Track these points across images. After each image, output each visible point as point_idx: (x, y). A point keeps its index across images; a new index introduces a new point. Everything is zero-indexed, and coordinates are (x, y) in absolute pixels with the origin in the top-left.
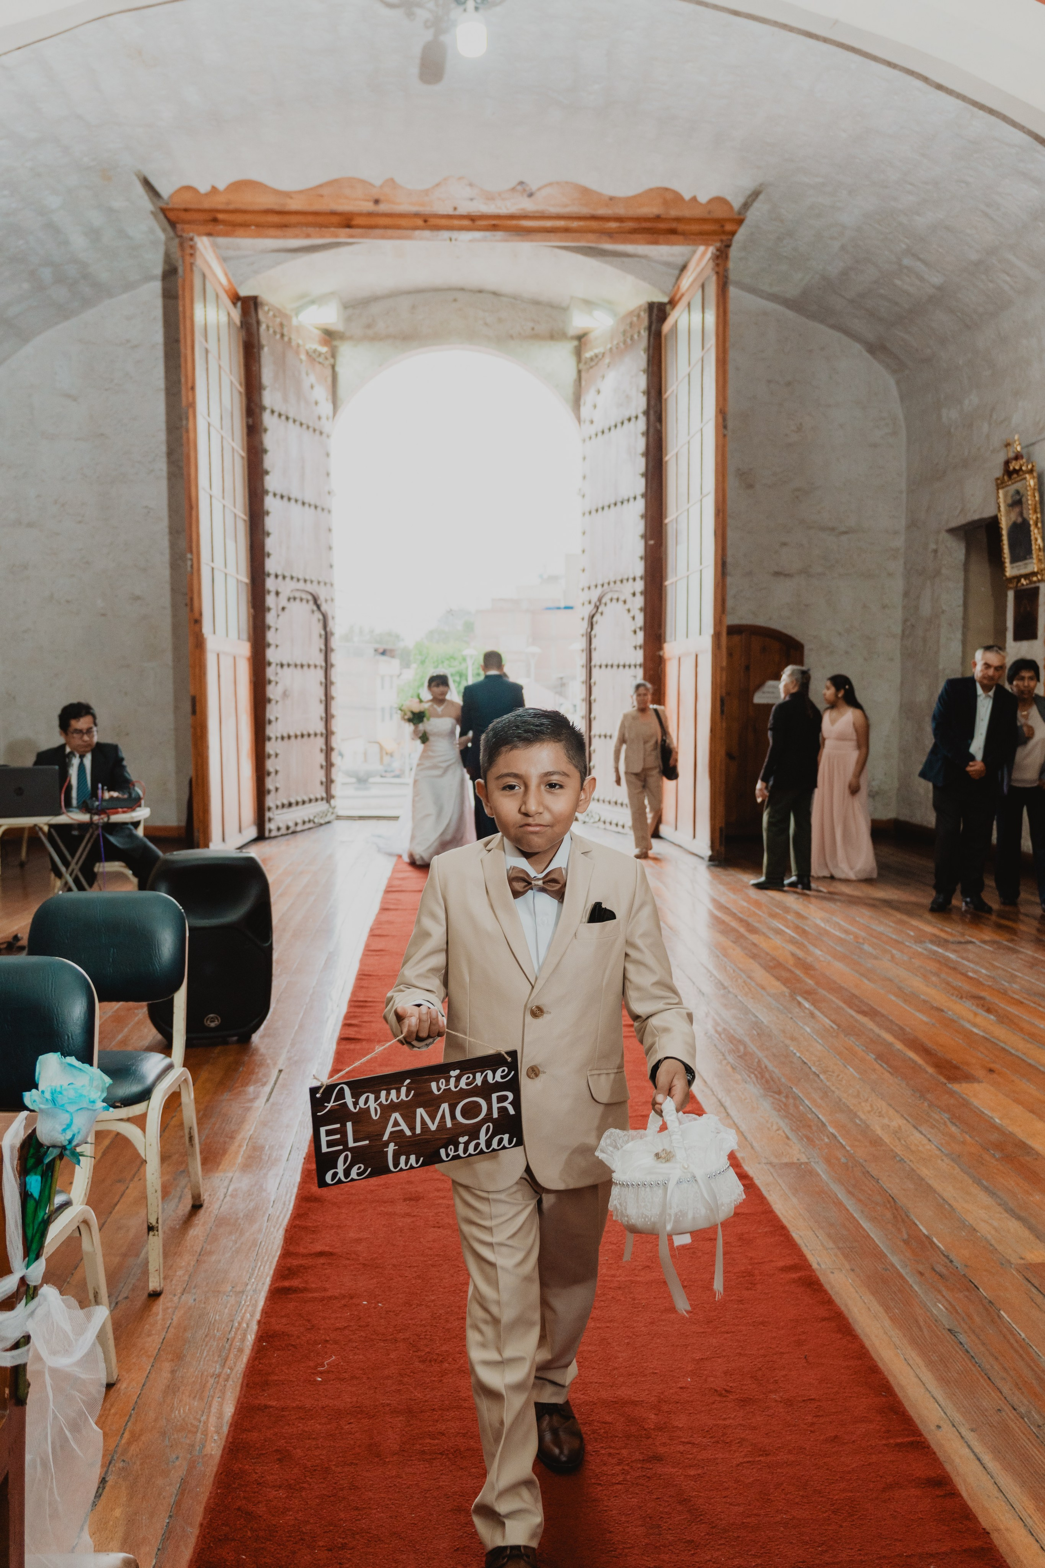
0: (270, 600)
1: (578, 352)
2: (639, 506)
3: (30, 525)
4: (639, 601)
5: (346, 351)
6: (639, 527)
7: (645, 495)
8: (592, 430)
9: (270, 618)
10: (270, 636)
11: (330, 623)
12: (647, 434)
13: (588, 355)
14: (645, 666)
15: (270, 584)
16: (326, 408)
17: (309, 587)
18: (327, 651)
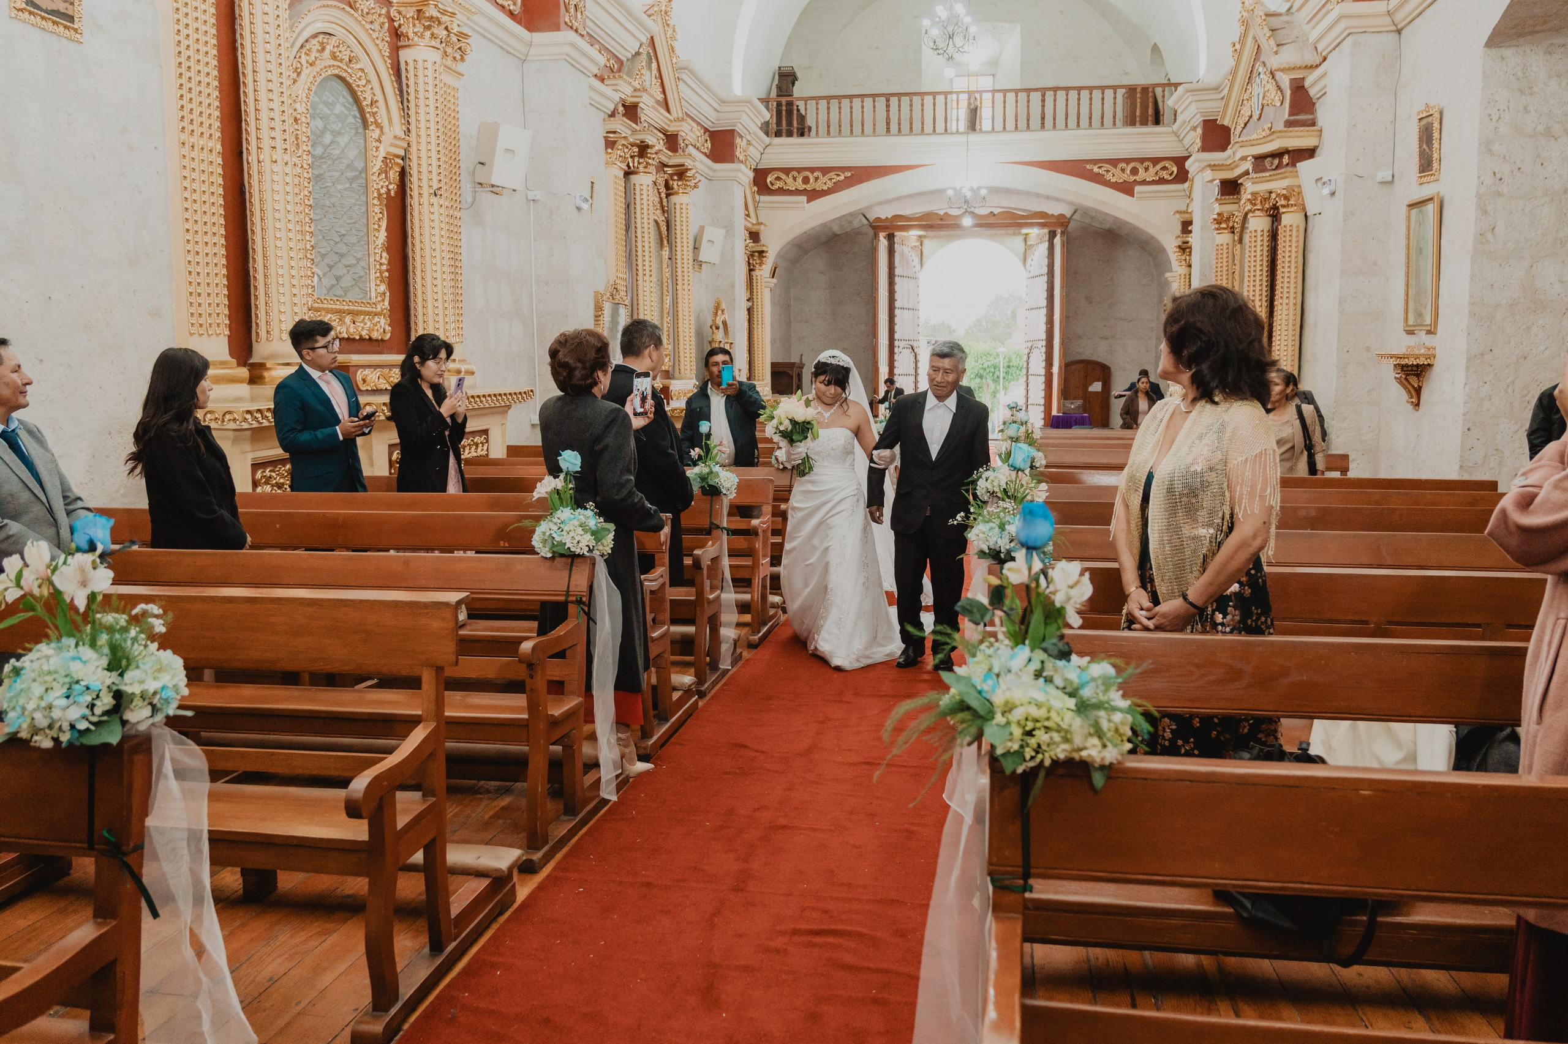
0: (896, 350)
1: (1025, 240)
2: (1044, 311)
3: (806, 322)
4: (1044, 349)
5: (926, 242)
6: (1044, 319)
7: (1047, 307)
8: (1030, 275)
9: (896, 357)
10: (896, 364)
11: (918, 357)
12: (1048, 282)
13: (1028, 243)
14: (1045, 376)
15: (896, 343)
16: (918, 267)
17: (910, 343)
18: (916, 368)
